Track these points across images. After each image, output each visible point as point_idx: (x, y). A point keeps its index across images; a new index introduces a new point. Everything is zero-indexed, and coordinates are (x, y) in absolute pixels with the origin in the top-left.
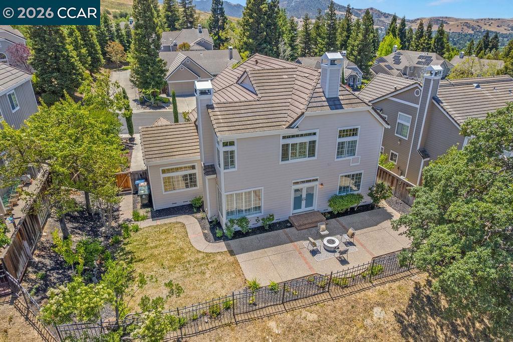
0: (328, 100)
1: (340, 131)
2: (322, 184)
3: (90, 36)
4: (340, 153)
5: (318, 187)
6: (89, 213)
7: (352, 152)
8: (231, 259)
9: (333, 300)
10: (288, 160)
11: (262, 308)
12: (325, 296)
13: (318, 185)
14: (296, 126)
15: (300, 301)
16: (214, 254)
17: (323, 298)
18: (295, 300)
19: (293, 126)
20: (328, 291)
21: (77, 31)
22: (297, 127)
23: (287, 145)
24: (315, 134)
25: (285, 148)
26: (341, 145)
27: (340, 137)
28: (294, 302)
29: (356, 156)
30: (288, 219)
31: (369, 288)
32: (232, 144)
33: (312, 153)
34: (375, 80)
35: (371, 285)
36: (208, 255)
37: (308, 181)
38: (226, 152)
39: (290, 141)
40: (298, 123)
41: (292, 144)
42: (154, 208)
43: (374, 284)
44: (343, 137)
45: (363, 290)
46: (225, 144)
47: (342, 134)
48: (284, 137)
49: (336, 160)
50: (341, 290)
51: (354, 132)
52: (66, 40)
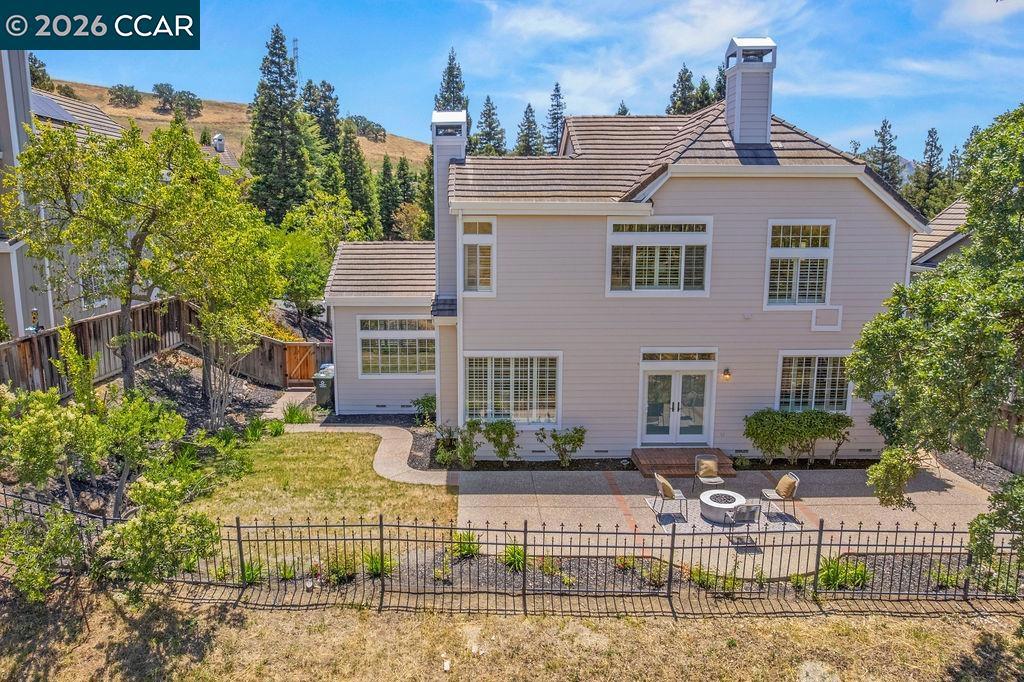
0: (738, 147)
1: (776, 230)
2: (727, 372)
3: (362, 182)
4: (778, 292)
5: (715, 376)
6: (204, 396)
7: (813, 291)
8: (446, 498)
9: (676, 618)
10: (630, 289)
11: (461, 593)
12: (655, 604)
13: (715, 373)
14: (646, 200)
15: (574, 600)
16: (409, 486)
17: (648, 607)
18: (562, 594)
19: (639, 196)
20: (669, 597)
21: (339, 171)
22: (650, 200)
23: (628, 250)
24: (702, 228)
25: (620, 253)
26: (780, 269)
27: (775, 244)
28: (556, 599)
29: (827, 305)
30: (629, 455)
31: (804, 615)
32: (486, 229)
33: (695, 280)
34: (950, 211)
35: (815, 608)
36: (394, 485)
37: (687, 357)
38: (470, 249)
39: (635, 240)
40: (650, 191)
41: (638, 248)
42: (337, 410)
43: (826, 607)
44: (786, 244)
45: (784, 614)
46: (469, 228)
47: (784, 236)
48: (617, 228)
49: (766, 308)
50: (712, 601)
51: (819, 238)
52: (308, 169)
